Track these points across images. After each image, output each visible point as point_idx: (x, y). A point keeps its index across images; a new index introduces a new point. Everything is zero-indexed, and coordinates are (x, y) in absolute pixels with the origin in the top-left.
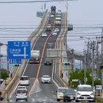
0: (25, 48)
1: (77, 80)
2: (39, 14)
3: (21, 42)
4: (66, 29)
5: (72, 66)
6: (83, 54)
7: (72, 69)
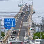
0: (12, 22)
1: (37, 37)
2: (19, 6)
3: (10, 19)
4: (32, 13)
5: (35, 30)
6: (40, 25)
7: (35, 32)
